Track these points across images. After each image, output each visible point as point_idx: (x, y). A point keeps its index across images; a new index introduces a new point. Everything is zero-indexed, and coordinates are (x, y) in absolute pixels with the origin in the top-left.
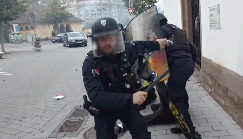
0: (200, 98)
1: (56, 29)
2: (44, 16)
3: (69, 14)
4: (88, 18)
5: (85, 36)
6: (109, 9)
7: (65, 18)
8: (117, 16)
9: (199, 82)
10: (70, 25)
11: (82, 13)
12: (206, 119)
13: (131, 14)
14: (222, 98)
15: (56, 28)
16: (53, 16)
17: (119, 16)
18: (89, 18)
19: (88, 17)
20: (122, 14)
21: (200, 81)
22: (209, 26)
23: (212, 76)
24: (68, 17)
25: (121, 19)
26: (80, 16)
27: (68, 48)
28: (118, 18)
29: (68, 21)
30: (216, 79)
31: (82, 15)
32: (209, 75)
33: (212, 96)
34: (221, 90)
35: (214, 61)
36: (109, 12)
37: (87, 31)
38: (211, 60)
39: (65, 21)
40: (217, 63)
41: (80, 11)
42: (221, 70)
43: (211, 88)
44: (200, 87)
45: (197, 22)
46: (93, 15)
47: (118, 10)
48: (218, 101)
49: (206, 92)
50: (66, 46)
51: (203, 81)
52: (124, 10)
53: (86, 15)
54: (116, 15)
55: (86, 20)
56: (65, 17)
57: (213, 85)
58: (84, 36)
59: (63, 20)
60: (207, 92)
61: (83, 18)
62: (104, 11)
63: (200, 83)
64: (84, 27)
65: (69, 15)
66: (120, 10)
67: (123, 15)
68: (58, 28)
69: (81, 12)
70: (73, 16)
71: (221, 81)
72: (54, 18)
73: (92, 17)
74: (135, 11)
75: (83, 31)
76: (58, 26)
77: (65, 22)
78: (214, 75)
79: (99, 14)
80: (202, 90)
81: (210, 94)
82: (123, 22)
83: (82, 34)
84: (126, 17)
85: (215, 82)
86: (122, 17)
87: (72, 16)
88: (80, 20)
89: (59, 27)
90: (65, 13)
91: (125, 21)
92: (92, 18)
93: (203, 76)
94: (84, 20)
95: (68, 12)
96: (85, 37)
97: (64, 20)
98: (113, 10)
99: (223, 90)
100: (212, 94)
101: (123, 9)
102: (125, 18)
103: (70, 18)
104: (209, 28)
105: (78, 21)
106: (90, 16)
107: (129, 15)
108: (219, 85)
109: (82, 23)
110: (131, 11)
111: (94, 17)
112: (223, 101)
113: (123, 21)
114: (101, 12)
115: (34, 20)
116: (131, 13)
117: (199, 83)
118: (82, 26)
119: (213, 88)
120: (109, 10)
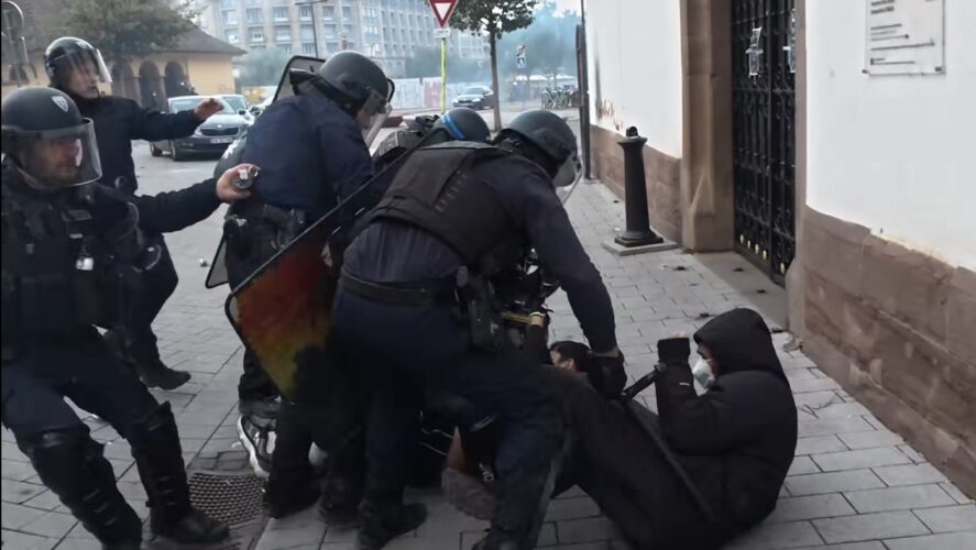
0: (814, 414)
1: (122, 83)
2: (68, 24)
3: (176, 19)
4: (261, 39)
5: (248, 113)
6: (348, 5)
7: (159, 37)
8: (378, 36)
9: (780, 328)
10: (183, 66)
11: (232, 21)
12: (881, 540)
13: (442, 23)
14: (937, 422)
15: (122, 77)
16: (107, 29)
17: (386, 37)
18: (265, 41)
19: (260, 36)
20: (401, 27)
21: (788, 324)
22: (863, 63)
23: (876, 310)
24: (175, 32)
25: (395, 46)
26: (227, 31)
27: (171, 163)
28: (383, 42)
29: (173, 49)
30: (906, 325)
31: (235, 29)
32: (854, 300)
33: (869, 404)
34: (936, 381)
35: (884, 237)
36: (344, 20)
37: (255, 92)
38: (867, 231)
39: (158, 48)
40: (909, 246)
41: (225, 13)
42: (939, 282)
43: (864, 364)
44: (793, 353)
45: (761, 51)
46: (278, 27)
47: (383, 13)
48: (908, 435)
49: (830, 382)
50: (164, 153)
51: (811, 325)
52: (408, 13)
53: (250, 29)
54: (376, 32)
55: (253, 47)
56: (159, 31)
57: (876, 352)
58: (242, 113)
59: (153, 45)
60: (837, 380)
61: (237, 41)
62: (325, 15)
63: (787, 330)
64: (241, 76)
65: (179, 25)
66: (390, 10)
67: (403, 31)
68: (130, 78)
69: (230, 15)
70: (196, 27)
71: (942, 339)
72: (113, 36)
73: (275, 35)
74: (458, 14)
75: (238, 92)
76: (129, 71)
77: (158, 52)
78: (889, 304)
79: (303, 26)
80: (809, 368)
81: (858, 391)
82: (401, 58)
83: (235, 104)
84: (414, 39)
85: (895, 338)
86: (401, 38)
87: (188, 28)
88: (228, 45)
89: (136, 72)
90: (159, 16)
91: (412, 55)
92: (275, 41)
93: (809, 304)
94: (243, 47)
95: (174, 12)
96: (248, 119)
97: (158, 43)
98: (363, 12)
99: (949, 386)
100: (869, 394)
101: (403, 7)
102: (411, 44)
103: (180, 37)
104: (864, 72)
105: (217, 52)
106: (268, 32)
107: (436, 27)
108: (925, 357)
109: (235, 58)
110: (443, 8)
111: (283, 38)
112: (946, 441)
113: (403, 54)
114: (313, 17)
115: (13, 39)
116: (442, 16)
117: (780, 331)
118: (236, 73)
119: (876, 364)
120: (346, 9)
